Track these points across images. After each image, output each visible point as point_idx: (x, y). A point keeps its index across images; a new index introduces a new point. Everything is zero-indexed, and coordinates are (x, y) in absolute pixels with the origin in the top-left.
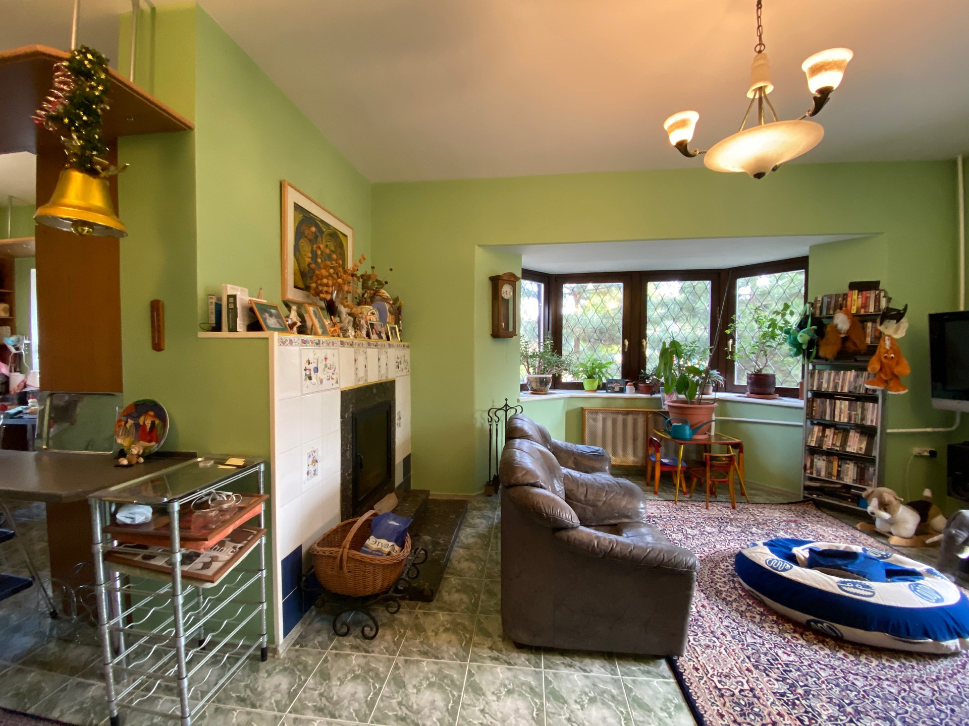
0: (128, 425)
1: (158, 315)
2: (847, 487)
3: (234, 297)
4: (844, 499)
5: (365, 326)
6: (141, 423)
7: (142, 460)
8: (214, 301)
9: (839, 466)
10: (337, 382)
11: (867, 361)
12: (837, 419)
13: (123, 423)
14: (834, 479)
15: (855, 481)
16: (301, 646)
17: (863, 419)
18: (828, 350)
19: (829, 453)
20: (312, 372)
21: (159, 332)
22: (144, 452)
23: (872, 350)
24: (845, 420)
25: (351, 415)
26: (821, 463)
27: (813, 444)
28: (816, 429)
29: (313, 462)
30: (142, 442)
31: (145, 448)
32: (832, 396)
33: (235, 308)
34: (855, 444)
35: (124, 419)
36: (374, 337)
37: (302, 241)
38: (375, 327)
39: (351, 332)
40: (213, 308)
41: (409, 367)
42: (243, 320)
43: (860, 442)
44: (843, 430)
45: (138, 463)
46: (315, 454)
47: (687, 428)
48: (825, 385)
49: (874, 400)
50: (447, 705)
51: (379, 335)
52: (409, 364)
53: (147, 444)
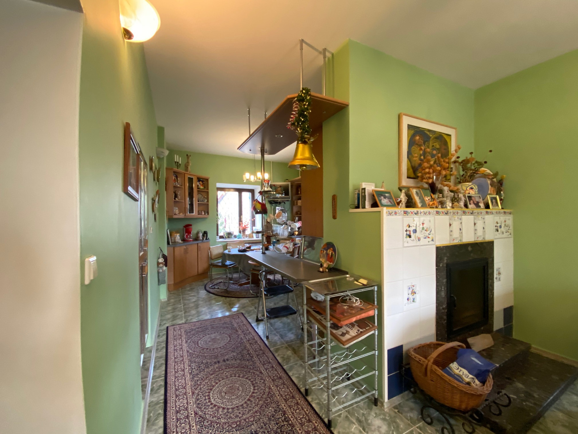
0: (324, 253)
1: (335, 202)
3: (364, 189)
5: (463, 199)
6: (328, 253)
7: (327, 270)
8: (357, 192)
10: (433, 240)
13: (323, 252)
16: (398, 411)
20: (412, 233)
21: (335, 210)
22: (328, 267)
25: (445, 265)
29: (412, 293)
30: (328, 262)
31: (329, 265)
33: (365, 196)
35: (323, 250)
36: (471, 206)
37: (413, 147)
38: (473, 198)
39: (449, 204)
40: (356, 196)
41: (511, 231)
42: (369, 202)
45: (326, 271)
46: (414, 288)
51: (477, 205)
52: (511, 228)
53: (330, 263)
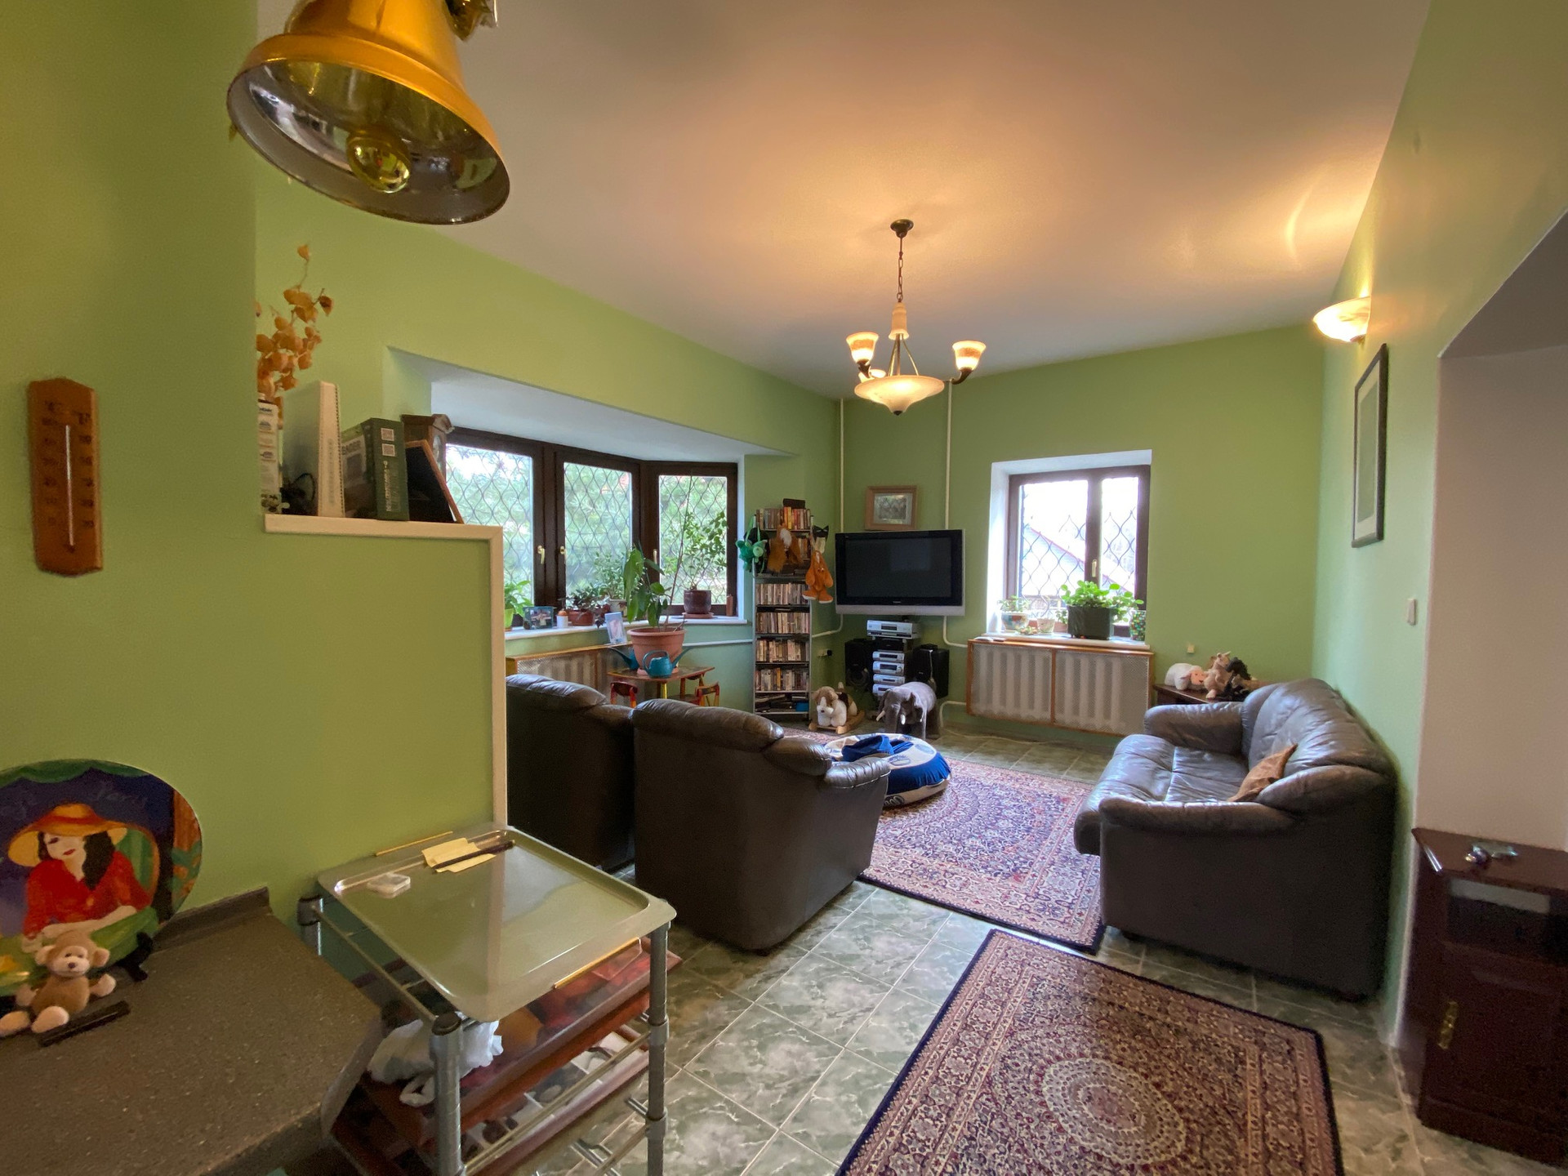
2: (789, 695)
4: (785, 707)
9: (782, 677)
11: (804, 575)
12: (780, 632)
14: (779, 690)
15: (794, 688)
17: (799, 628)
18: (776, 565)
19: (773, 667)
23: (807, 565)
24: (786, 631)
26: (767, 677)
27: (762, 660)
28: (762, 643)
32: (772, 609)
34: (793, 654)
43: (797, 652)
44: (782, 640)
47: (667, 661)
48: (770, 600)
49: (806, 610)
50: (803, 1043)
